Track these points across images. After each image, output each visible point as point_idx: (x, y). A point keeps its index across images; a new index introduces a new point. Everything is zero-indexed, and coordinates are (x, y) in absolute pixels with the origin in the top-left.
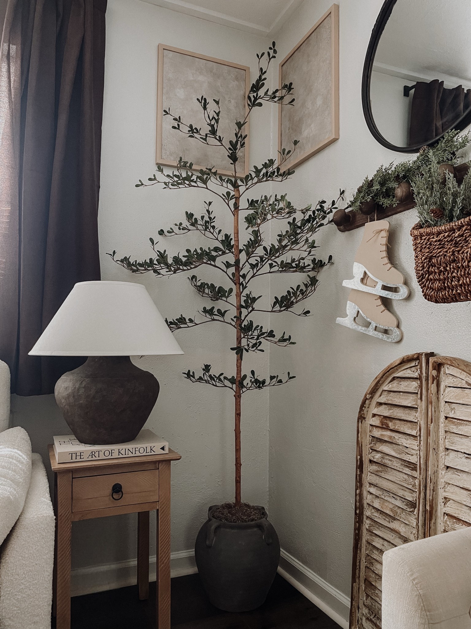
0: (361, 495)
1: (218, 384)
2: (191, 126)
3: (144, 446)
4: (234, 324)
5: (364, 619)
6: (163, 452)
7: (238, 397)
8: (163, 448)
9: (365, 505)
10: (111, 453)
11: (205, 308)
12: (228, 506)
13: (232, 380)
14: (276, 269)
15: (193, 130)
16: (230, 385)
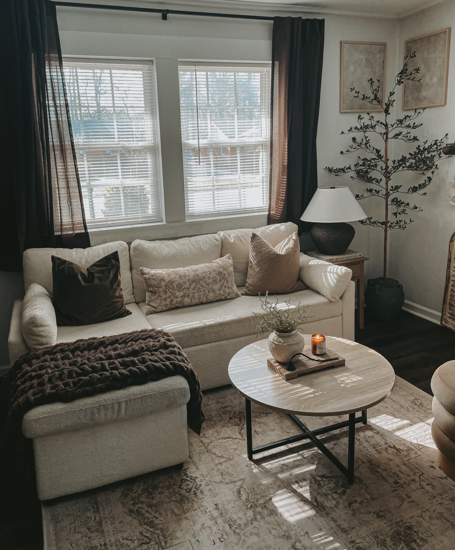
0: (449, 272)
1: (374, 225)
2: (364, 95)
3: (354, 255)
4: (384, 197)
5: (448, 318)
6: (360, 257)
7: (386, 231)
8: (360, 255)
9: (451, 276)
10: (343, 258)
11: (367, 189)
12: (380, 279)
13: (383, 223)
14: (406, 168)
15: (364, 98)
16: (381, 226)
